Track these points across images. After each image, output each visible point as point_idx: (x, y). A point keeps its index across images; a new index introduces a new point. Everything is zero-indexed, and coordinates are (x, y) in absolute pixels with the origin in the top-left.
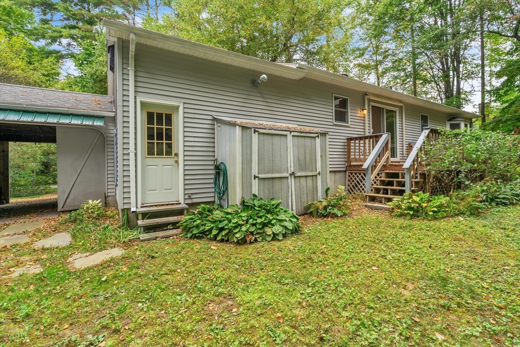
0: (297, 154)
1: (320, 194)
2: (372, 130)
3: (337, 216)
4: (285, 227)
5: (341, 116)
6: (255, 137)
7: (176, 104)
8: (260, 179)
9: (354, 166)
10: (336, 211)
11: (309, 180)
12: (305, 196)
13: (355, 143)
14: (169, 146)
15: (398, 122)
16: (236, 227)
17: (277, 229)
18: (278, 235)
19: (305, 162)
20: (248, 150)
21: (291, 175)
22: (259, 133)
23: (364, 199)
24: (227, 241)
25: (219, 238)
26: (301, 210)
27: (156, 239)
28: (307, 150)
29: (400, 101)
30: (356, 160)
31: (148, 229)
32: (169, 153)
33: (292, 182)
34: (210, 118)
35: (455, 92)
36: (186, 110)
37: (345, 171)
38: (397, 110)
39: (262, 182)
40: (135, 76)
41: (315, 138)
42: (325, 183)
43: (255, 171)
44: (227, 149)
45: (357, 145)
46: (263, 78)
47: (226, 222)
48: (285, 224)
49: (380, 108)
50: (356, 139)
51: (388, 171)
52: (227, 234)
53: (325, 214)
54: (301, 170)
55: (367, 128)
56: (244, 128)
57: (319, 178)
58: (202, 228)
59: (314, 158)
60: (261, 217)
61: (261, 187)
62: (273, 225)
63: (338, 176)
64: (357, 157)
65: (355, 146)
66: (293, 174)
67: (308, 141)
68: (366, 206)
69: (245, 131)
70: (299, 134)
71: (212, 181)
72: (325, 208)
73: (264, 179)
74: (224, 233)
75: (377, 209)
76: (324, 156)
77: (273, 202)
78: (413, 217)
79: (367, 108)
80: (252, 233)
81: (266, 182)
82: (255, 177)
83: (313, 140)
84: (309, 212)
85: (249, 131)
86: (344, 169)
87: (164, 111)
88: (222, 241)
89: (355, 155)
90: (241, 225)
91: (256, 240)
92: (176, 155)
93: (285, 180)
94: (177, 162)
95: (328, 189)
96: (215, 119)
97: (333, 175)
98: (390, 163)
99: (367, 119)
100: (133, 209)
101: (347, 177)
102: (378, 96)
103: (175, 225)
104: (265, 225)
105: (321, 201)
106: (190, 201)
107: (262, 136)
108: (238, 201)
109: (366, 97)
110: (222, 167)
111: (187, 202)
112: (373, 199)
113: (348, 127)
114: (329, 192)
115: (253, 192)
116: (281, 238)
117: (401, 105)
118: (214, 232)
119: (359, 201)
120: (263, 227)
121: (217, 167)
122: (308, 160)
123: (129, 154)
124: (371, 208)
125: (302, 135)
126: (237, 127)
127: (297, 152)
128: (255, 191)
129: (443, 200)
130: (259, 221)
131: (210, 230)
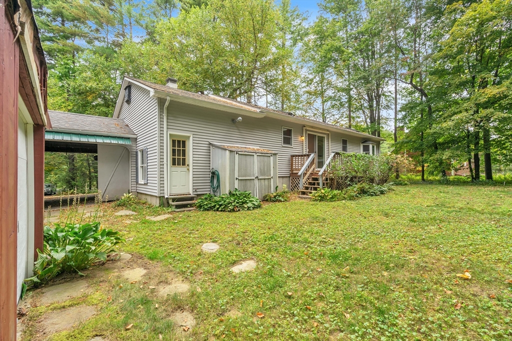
0: (259, 166)
1: (272, 189)
2: (308, 150)
3: (281, 201)
4: (254, 204)
5: (287, 141)
6: (237, 156)
7: (189, 135)
8: (239, 180)
9: (295, 173)
10: (280, 198)
11: (266, 182)
12: (264, 190)
13: (296, 158)
14: (184, 160)
15: (326, 144)
16: (228, 204)
17: (250, 205)
18: (250, 207)
19: (264, 171)
20: (233, 164)
21: (256, 178)
22: (239, 154)
23: (298, 193)
24: (224, 211)
25: (220, 209)
26: (261, 197)
27: (184, 211)
28: (265, 164)
29: (328, 131)
30: (296, 169)
31: (177, 207)
32: (184, 164)
33: (256, 181)
34: (207, 143)
35: (376, 118)
36: (194, 139)
37: (290, 177)
38: (325, 136)
39: (240, 181)
40: (167, 119)
41: (270, 156)
42: (275, 184)
43: (236, 176)
44: (220, 162)
45: (297, 159)
46: (240, 119)
47: (223, 202)
48: (253, 202)
49: (314, 135)
50: (296, 156)
51: (313, 177)
52: (224, 208)
53: (275, 200)
54: (262, 175)
55: (304, 148)
56: (231, 151)
57: (272, 180)
58: (209, 205)
59: (269, 168)
60: (241, 199)
61: (240, 185)
62: (247, 203)
63: (285, 180)
64: (297, 167)
65: (296, 160)
66: (257, 177)
67: (266, 158)
68: (299, 197)
69: (231, 153)
70: (261, 154)
71: (209, 181)
72: (275, 197)
73: (241, 180)
74: (222, 207)
75: (305, 198)
76: (275, 167)
77: (247, 193)
78: (320, 201)
79: (304, 135)
80: (237, 206)
81: (242, 181)
82: (237, 179)
83: (269, 158)
84: (266, 199)
85: (233, 153)
86: (289, 176)
87: (181, 139)
88: (221, 211)
89: (295, 166)
90: (231, 203)
91: (239, 210)
92: (188, 165)
93: (252, 181)
94: (188, 169)
95: (277, 187)
96: (210, 144)
97: (281, 179)
98: (315, 172)
99: (304, 143)
100: (166, 197)
101: (291, 180)
102: (312, 127)
103: (191, 205)
104: (243, 203)
105: (273, 193)
106: (196, 193)
107: (240, 156)
108: (227, 192)
109: (304, 128)
110: (217, 173)
111: (194, 193)
112: (304, 193)
113: (292, 148)
114: (278, 188)
115: (235, 187)
116: (252, 209)
117: (328, 133)
118: (217, 206)
119: (296, 195)
120: (242, 204)
121: (213, 173)
122: (265, 169)
123: (163, 165)
124: (302, 198)
125: (263, 155)
126: (227, 151)
127: (259, 165)
128: (236, 186)
129: (336, 192)
130: (240, 201)
131: (214, 206)
